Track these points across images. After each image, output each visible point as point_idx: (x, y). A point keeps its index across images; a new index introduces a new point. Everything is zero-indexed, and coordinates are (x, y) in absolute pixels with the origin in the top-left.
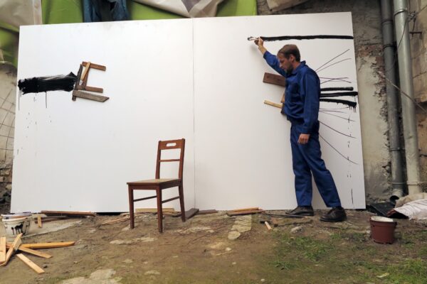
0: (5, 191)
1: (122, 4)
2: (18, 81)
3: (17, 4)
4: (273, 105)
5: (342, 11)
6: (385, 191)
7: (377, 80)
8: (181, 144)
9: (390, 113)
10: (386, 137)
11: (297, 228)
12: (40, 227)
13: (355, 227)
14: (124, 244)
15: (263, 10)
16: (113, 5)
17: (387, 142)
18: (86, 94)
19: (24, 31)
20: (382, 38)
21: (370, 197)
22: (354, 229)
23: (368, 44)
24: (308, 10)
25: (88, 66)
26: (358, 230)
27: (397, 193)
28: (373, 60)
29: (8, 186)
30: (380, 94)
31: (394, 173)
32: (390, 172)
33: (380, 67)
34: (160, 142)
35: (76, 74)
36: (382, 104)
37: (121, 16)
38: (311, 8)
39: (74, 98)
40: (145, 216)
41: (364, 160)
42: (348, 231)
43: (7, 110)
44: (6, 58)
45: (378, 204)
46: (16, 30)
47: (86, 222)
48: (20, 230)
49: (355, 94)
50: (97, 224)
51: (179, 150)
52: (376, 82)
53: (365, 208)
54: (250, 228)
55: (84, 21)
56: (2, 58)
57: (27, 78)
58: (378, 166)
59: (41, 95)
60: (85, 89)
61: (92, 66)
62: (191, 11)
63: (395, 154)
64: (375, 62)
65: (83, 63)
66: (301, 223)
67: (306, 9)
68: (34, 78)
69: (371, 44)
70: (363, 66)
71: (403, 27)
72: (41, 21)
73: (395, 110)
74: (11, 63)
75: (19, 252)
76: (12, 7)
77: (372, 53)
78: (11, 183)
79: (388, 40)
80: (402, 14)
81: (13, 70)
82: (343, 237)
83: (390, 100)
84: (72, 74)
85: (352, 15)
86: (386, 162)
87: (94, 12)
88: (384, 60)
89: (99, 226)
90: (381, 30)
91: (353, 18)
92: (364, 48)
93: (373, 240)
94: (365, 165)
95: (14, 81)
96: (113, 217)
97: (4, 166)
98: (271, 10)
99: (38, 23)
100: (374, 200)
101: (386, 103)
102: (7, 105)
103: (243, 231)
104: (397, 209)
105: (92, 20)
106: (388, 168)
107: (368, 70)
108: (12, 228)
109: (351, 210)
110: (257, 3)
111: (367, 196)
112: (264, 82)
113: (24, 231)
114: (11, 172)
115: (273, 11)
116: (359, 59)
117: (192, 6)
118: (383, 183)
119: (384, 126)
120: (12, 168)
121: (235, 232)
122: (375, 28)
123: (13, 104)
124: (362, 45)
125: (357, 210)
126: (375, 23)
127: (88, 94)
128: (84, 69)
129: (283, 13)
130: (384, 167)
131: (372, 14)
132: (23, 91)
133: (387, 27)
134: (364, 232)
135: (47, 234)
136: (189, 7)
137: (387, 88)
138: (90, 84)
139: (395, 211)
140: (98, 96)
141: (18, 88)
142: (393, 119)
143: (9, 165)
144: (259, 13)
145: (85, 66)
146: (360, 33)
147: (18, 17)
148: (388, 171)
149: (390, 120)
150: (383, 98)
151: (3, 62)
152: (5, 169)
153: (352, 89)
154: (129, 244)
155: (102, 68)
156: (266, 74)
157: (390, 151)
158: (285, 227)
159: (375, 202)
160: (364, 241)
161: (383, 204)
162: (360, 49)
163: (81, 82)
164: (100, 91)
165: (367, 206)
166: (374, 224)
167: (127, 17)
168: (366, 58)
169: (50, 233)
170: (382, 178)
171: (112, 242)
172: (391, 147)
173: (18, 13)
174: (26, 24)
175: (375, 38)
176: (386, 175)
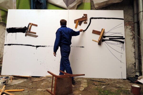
1: (44, 4)
2: (6, 28)
3: (8, 2)
4: (95, 41)
5: (120, 10)
6: (133, 73)
7: (131, 34)
9: (136, 46)
10: (134, 54)
11: (104, 87)
12: (11, 82)
13: (124, 87)
14: (42, 91)
15: (93, 8)
16: (41, 4)
17: (134, 56)
18: (30, 34)
19: (9, 11)
20: (134, 20)
21: (128, 75)
22: (124, 88)
23: (128, 22)
24: (108, 9)
25: (31, 24)
26: (126, 88)
27: (138, 74)
28: (130, 27)
29: (1, 65)
30: (132, 39)
31: (137, 66)
32: (135, 66)
33: (133, 30)
35: (27, 27)
36: (133, 42)
37: (44, 8)
38: (109, 8)
39: (26, 35)
40: (49, 79)
41: (126, 62)
42: (123, 89)
43: (2, 38)
44: (3, 20)
45: (130, 77)
46: (7, 10)
47: (28, 80)
48: (5, 84)
49: (124, 39)
50: (32, 81)
52: (131, 35)
53: (126, 78)
54: (87, 86)
55: (31, 9)
56: (1, 20)
57: (10, 27)
58: (131, 64)
59: (14, 34)
60: (30, 33)
61: (33, 25)
62: (68, 7)
63: (137, 60)
64: (131, 28)
65: (30, 23)
66: (105, 85)
67: (108, 8)
68: (12, 28)
69: (130, 22)
70: (127, 29)
71: (142, 17)
72: (16, 8)
73: (138, 45)
74: (4, 22)
75: (4, 93)
76: (6, 3)
77: (130, 25)
78: (2, 64)
79: (136, 21)
80: (142, 12)
81: (5, 24)
82: (121, 91)
83: (136, 41)
84: (25, 27)
85: (124, 11)
86: (134, 63)
87: (34, 6)
88: (134, 27)
89: (33, 82)
90: (134, 17)
91: (124, 12)
92: (127, 23)
93: (132, 93)
94: (126, 63)
95: (5, 28)
96: (38, 78)
98: (96, 8)
99: (15, 9)
100: (129, 76)
101: (134, 42)
102: (2, 37)
103: (85, 87)
104: (139, 81)
105: (34, 9)
106: (134, 65)
107: (128, 30)
108: (2, 83)
109: (121, 79)
110: (91, 6)
111: (127, 74)
112: (92, 33)
113: (6, 84)
114: (2, 60)
115: (96, 9)
116: (125, 26)
117: (69, 6)
118: (132, 70)
119: (133, 50)
120: (2, 59)
121: (82, 87)
122: (131, 16)
123: (4, 36)
124: (126, 22)
125: (124, 79)
126: (131, 14)
127: (31, 34)
128: (30, 25)
129: (100, 10)
130: (133, 64)
131: (130, 11)
132: (8, 32)
133: (136, 16)
134: (128, 89)
135: (14, 85)
136: (67, 6)
137: (135, 37)
138: (32, 31)
139: (138, 81)
140: (34, 35)
141: (6, 31)
142: (136, 48)
143: (1, 58)
144: (91, 9)
145: (30, 24)
146: (126, 18)
148: (134, 66)
149: (135, 48)
150: (133, 40)
151: (2, 22)
153: (123, 37)
154: (44, 91)
155: (36, 25)
156: (93, 30)
157: (135, 59)
158: (100, 86)
159: (129, 77)
160: (129, 94)
161: (132, 77)
162: (126, 23)
163: (29, 30)
164: (35, 33)
165: (127, 78)
166: (133, 88)
167: (46, 8)
168: (128, 26)
169: (15, 84)
170: (132, 68)
171: (38, 90)
172: (136, 58)
173: (8, 5)
174: (10, 8)
175: (131, 19)
176: (133, 67)
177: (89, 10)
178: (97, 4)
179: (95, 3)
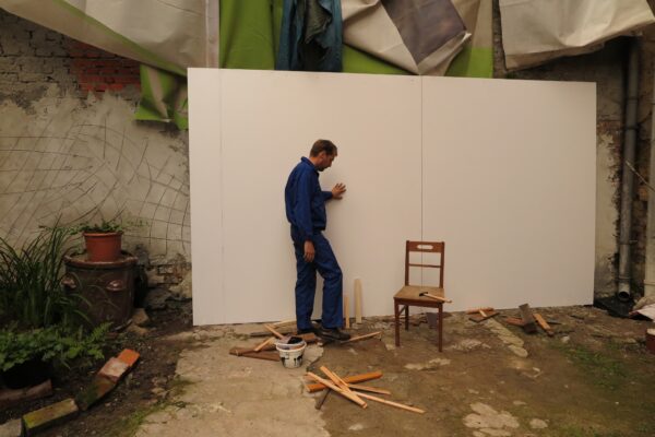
0: (169, 295)
3: (187, 37)
7: (611, 163)
8: (439, 247)
9: (625, 202)
13: (615, 334)
14: (425, 368)
16: (324, 51)
17: (615, 232)
19: (195, 76)
22: (616, 337)
23: (606, 120)
26: (621, 338)
27: (625, 288)
28: (610, 139)
30: (613, 179)
32: (616, 264)
34: (408, 242)
36: (614, 189)
44: (169, 114)
46: (181, 72)
51: (439, 255)
52: (611, 165)
55: (278, 67)
56: (166, 114)
58: (604, 257)
62: (420, 66)
63: (625, 248)
64: (612, 142)
66: (565, 332)
69: (609, 121)
70: (602, 145)
72: (217, 63)
76: (179, 41)
77: (610, 132)
79: (631, 121)
82: (618, 348)
83: (626, 188)
85: (597, 86)
86: (612, 254)
88: (624, 142)
92: (601, 124)
97: (166, 261)
98: (508, 70)
101: (620, 191)
102: (165, 178)
103: (521, 345)
106: (614, 259)
107: (605, 150)
117: (422, 59)
119: (613, 214)
121: (513, 346)
122: (616, 102)
126: (618, 95)
130: (610, 259)
133: (632, 106)
136: (418, 59)
137: (624, 175)
139: (638, 313)
142: (626, 211)
143: (171, 261)
146: (601, 106)
147: (185, 56)
148: (613, 263)
149: (623, 211)
150: (616, 184)
152: (167, 266)
157: (619, 243)
161: (608, 299)
165: (594, 301)
168: (604, 137)
170: (607, 271)
172: (622, 240)
173: (187, 49)
174: (195, 65)
175: (615, 113)
176: (610, 267)
177: (487, 77)
178: (514, 57)
179: (508, 50)
